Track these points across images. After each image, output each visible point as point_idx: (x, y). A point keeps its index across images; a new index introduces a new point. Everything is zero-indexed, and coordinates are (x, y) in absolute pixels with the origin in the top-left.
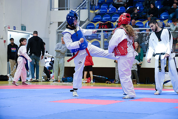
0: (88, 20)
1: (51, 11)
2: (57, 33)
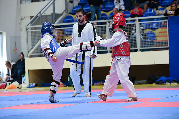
0: (66, 12)
1: (21, 4)
2: (27, 30)
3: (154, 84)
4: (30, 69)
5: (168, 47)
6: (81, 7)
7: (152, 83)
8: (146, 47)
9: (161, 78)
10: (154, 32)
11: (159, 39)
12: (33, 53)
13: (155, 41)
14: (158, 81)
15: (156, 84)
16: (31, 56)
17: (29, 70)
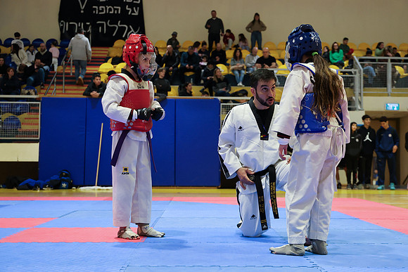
3: (15, 190)
5: (38, 138)
7: (12, 188)
8: (7, 137)
9: (26, 181)
10: (18, 117)
11: (24, 127)
13: (18, 129)
14: (21, 184)
15: (18, 189)
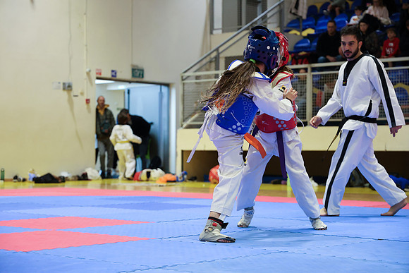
1: (212, 36)
2: (183, 80)
4: (184, 149)
6: (309, 41)
12: (194, 121)
16: (190, 127)
17: (182, 151)
